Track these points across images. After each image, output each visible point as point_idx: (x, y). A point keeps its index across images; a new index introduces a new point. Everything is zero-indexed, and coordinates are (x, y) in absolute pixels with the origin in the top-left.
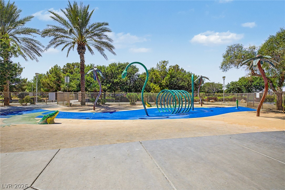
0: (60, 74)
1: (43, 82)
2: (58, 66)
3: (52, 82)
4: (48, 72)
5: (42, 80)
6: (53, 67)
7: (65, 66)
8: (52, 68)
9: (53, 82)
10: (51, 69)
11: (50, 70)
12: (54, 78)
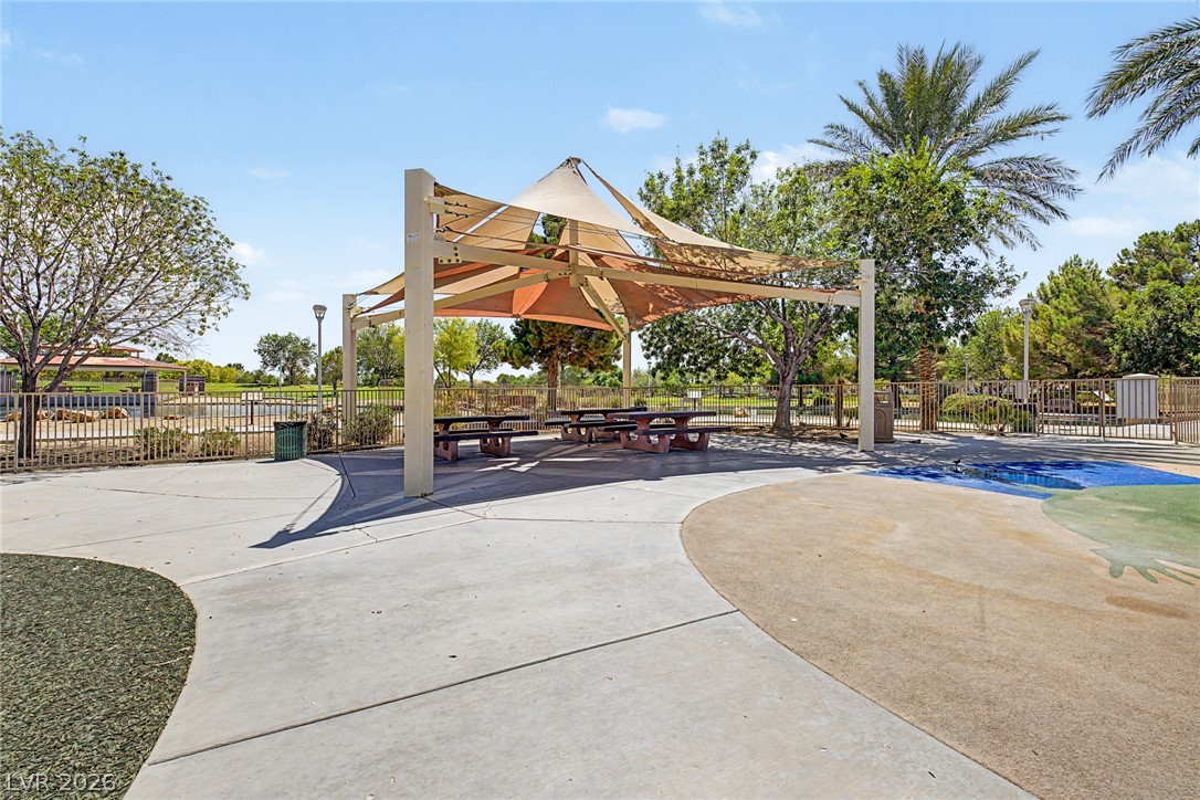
0: (1104, 294)
1: (1012, 339)
2: (1084, 261)
3: (1060, 336)
4: (1035, 294)
5: (1008, 335)
6: (1057, 273)
7: (1125, 255)
8: (1051, 277)
9: (1064, 334)
10: (1047, 282)
11: (1042, 284)
12: (1070, 316)
